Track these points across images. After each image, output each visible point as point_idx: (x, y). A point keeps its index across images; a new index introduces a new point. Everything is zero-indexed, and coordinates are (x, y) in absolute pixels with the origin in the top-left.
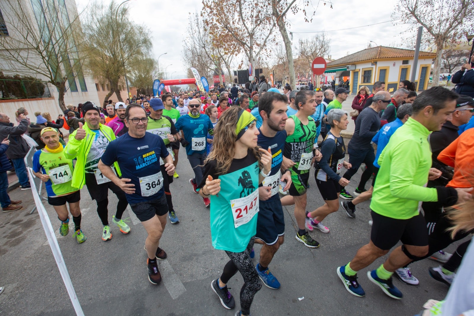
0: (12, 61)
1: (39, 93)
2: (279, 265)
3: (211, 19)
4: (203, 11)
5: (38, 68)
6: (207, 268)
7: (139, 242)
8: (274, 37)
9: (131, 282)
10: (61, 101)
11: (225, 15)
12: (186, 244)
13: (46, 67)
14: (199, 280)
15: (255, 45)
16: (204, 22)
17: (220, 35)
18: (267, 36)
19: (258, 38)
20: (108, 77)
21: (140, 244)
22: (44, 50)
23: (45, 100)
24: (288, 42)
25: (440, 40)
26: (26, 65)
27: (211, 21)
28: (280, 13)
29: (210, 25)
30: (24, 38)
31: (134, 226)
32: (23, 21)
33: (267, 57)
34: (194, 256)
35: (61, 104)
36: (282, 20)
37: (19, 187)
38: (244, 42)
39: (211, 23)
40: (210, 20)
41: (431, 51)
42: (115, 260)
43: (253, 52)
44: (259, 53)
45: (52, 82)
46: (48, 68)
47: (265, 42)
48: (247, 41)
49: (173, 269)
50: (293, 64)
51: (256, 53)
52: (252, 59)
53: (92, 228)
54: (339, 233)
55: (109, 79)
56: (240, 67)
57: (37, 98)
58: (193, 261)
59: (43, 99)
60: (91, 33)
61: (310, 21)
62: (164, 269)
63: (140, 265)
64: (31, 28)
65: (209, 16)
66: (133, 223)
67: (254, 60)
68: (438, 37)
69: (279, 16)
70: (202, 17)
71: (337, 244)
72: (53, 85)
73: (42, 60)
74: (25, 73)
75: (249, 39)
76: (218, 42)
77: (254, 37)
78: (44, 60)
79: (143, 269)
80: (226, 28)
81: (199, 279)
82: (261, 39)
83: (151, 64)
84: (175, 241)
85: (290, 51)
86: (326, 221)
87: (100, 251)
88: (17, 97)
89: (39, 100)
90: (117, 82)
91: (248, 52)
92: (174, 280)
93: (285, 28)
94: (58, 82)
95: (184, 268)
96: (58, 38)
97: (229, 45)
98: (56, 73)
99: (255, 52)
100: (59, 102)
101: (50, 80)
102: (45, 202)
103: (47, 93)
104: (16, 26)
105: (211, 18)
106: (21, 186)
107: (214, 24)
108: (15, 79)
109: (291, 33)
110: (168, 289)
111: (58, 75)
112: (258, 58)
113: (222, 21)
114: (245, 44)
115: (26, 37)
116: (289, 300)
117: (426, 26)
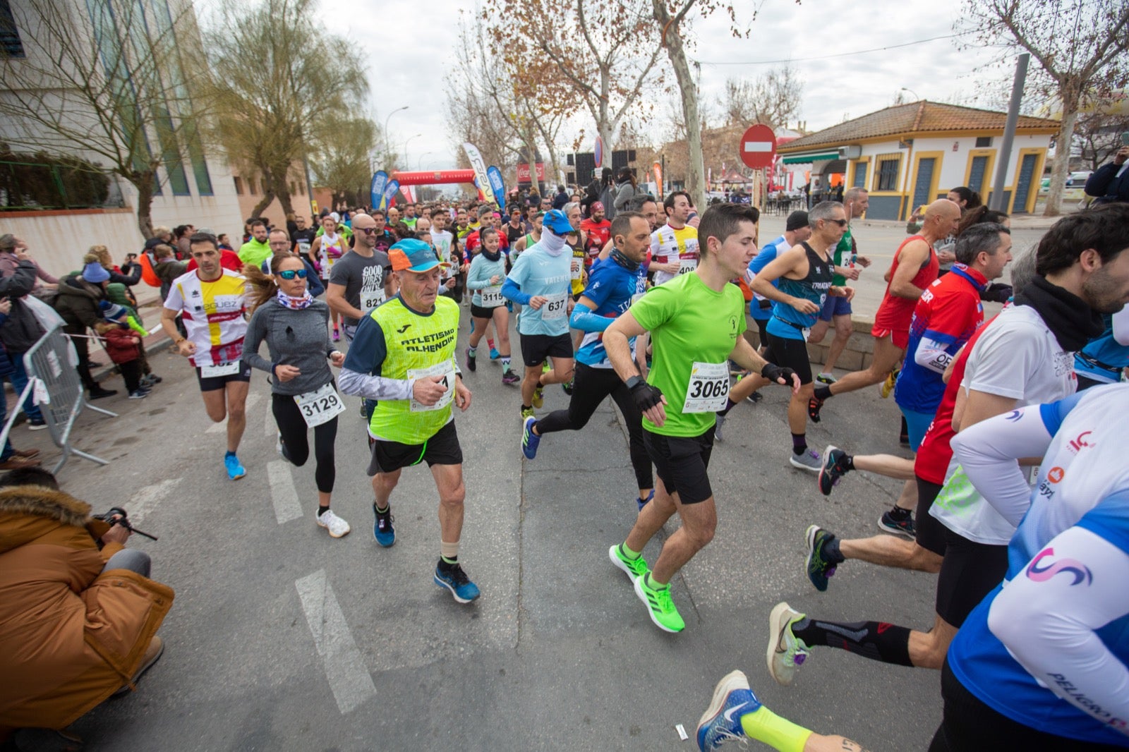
0: (26, 120)
1: (94, 198)
2: (612, 639)
3: (509, 26)
4: (489, 6)
5: (88, 137)
6: (436, 639)
7: (283, 566)
8: (661, 74)
9: (248, 667)
10: (143, 218)
11: (545, 17)
12: (395, 576)
13: (107, 135)
14: (412, 669)
15: (615, 92)
16: (490, 32)
17: (530, 64)
18: (644, 70)
19: (620, 74)
20: (259, 161)
21: (286, 571)
22: (103, 92)
23: (109, 213)
24: (687, 87)
25: (1071, 89)
26: (58, 129)
27: (508, 31)
28: (670, 14)
29: (506, 41)
30: (54, 62)
31: (278, 525)
32: (49, 22)
33: (643, 122)
34: (409, 606)
35: (144, 224)
36: (675, 31)
37: (24, 421)
38: (588, 83)
39: (509, 35)
40: (505, 29)
41: (1049, 115)
42: (221, 609)
43: (609, 111)
44: (622, 111)
45: (123, 171)
46: (111, 137)
47: (640, 84)
48: (595, 81)
49: (355, 636)
50: (698, 140)
51: (617, 113)
52: (606, 125)
53: (179, 527)
54: (770, 564)
55: (261, 166)
56: (577, 145)
57: (90, 210)
58: (404, 619)
59: (105, 210)
60: (221, 54)
61: (744, 35)
62: (331, 637)
63: (276, 624)
64: (70, 41)
65: (503, 18)
66: (276, 520)
67: (610, 129)
68: (1067, 80)
69: (668, 20)
70: (486, 20)
71: (761, 590)
72: (125, 179)
73: (97, 117)
74: (56, 148)
75: (599, 78)
76: (525, 83)
77: (611, 71)
78: (102, 116)
79: (282, 634)
80: (545, 48)
81: (411, 664)
82: (630, 77)
83: (364, 133)
84: (369, 568)
85: (692, 108)
86: (743, 532)
87: (188, 585)
88: (42, 204)
89: (95, 213)
90: (283, 176)
91: (597, 108)
92: (352, 666)
93: (683, 52)
94: (135, 172)
95: (381, 635)
96: (134, 65)
97: (549, 91)
98: (131, 149)
99: (612, 108)
100: (140, 220)
101: (116, 165)
102: (79, 461)
103: (115, 198)
104: (35, 35)
105: (508, 22)
106: (29, 421)
107: (514, 37)
108: (36, 161)
109: (697, 65)
110: (333, 687)
111: (136, 153)
112: (620, 123)
113: (534, 33)
114: (590, 88)
115: (57, 61)
116: (621, 728)
117: (1036, 53)
